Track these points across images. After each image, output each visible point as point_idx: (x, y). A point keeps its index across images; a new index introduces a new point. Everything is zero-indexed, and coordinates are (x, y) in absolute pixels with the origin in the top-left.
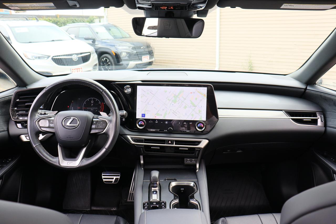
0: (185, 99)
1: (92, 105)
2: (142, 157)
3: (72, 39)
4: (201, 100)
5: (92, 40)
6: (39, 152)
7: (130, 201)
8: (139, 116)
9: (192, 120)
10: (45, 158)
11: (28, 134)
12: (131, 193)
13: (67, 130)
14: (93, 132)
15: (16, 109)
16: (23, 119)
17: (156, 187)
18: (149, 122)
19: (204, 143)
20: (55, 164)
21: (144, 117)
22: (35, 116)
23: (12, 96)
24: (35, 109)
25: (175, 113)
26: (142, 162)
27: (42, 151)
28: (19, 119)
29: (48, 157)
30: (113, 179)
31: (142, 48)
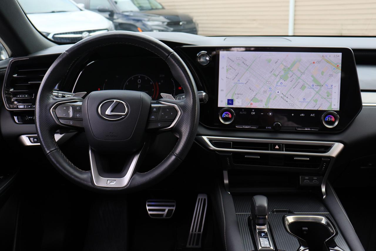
0: (303, 73)
1: (139, 86)
2: (225, 173)
3: (81, 10)
4: (331, 75)
5: (109, 13)
6: (55, 162)
7: (191, 246)
8: (222, 103)
9: (316, 108)
10: (66, 172)
11: (37, 133)
12: (192, 234)
13: (107, 122)
14: (152, 126)
15: (11, 90)
16: (24, 108)
17: (264, 225)
18: (241, 113)
19: (337, 148)
20: (85, 183)
21: (232, 104)
22: (49, 98)
23: (5, 69)
24: (49, 88)
25: (285, 98)
26: (226, 182)
27: (61, 160)
28: (18, 108)
29: (72, 170)
30: (164, 210)
31: (181, 23)
